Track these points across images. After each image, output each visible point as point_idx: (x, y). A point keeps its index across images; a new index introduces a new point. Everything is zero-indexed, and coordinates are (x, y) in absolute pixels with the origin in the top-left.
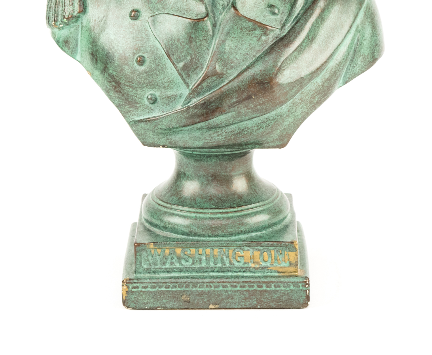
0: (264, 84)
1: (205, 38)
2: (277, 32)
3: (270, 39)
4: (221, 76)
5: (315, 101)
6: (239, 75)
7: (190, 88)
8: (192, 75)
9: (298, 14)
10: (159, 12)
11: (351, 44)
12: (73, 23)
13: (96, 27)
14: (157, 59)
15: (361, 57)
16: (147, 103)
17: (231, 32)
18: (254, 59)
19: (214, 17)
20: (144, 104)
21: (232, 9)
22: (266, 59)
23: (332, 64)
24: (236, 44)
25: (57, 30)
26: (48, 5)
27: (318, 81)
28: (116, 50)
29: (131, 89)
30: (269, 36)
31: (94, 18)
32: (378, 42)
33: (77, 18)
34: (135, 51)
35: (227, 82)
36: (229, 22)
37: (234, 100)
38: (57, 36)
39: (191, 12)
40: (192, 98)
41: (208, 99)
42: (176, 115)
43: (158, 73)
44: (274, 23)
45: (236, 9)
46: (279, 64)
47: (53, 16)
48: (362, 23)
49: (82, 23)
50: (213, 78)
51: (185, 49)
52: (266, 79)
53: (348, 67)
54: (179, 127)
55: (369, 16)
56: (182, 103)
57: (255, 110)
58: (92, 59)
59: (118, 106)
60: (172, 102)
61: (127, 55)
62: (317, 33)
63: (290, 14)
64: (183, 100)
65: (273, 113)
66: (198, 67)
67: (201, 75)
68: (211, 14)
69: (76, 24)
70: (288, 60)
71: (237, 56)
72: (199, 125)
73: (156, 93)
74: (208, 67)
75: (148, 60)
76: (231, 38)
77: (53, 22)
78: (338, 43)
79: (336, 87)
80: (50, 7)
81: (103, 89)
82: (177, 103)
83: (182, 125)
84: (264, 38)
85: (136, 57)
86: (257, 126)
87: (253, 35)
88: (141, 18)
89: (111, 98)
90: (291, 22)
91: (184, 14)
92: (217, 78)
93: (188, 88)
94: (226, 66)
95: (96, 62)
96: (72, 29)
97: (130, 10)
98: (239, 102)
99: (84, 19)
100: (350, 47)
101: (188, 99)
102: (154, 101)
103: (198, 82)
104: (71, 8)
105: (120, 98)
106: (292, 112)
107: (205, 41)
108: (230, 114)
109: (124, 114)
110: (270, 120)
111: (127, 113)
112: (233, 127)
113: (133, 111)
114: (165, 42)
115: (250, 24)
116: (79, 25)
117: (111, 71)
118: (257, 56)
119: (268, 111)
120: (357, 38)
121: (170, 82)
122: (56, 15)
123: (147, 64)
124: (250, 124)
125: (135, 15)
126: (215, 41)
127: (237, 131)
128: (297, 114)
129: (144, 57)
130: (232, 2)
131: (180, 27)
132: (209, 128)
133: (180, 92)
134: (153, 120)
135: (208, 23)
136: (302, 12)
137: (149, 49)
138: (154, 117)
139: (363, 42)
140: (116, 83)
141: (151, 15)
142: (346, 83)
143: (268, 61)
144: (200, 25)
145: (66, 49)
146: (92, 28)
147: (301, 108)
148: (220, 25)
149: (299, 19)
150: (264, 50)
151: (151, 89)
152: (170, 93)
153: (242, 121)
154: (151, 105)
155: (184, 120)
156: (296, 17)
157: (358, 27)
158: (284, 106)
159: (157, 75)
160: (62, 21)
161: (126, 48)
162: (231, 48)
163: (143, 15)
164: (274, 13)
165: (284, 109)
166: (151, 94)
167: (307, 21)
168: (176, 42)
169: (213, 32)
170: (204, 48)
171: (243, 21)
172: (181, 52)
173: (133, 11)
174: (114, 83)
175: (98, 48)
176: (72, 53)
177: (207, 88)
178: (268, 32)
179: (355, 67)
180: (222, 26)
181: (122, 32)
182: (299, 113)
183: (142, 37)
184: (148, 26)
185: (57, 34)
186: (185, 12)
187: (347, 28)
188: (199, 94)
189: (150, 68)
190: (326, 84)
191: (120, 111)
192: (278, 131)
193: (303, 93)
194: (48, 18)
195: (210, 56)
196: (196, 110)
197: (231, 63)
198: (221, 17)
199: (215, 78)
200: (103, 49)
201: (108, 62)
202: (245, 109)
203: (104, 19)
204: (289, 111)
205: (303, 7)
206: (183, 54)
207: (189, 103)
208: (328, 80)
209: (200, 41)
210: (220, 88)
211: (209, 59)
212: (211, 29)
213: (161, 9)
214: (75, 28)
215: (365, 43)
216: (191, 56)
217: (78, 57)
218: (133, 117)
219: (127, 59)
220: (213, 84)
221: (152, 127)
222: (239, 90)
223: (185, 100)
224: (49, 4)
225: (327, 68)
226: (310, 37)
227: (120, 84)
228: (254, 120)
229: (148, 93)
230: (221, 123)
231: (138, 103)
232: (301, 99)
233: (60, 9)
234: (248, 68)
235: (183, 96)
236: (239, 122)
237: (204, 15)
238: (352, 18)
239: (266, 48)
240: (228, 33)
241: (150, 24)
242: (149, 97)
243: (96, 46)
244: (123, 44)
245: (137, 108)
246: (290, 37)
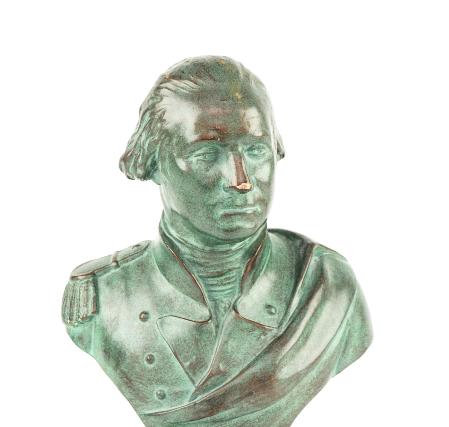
0: (264, 381)
1: (209, 339)
2: (275, 331)
3: (269, 338)
4: (224, 374)
5: (311, 393)
6: (241, 373)
7: (196, 385)
8: (198, 373)
9: (294, 313)
10: (167, 315)
11: (342, 337)
12: (87, 322)
13: (108, 327)
14: (165, 358)
15: (352, 348)
16: (156, 398)
17: (232, 333)
18: (254, 357)
19: (217, 319)
20: (153, 400)
21: (233, 312)
22: (266, 358)
23: (325, 357)
24: (237, 344)
25: (72, 327)
26: (63, 304)
27: (313, 373)
28: (127, 349)
29: (141, 385)
30: (268, 335)
31: (107, 318)
32: (367, 332)
33: (91, 318)
34: (145, 350)
35: (229, 379)
36: (231, 324)
37: (237, 397)
38: (72, 332)
39: (196, 314)
40: (198, 394)
41: (213, 396)
42: (183, 411)
43: (166, 371)
44: (272, 323)
45: (237, 312)
46: (277, 362)
47: (69, 315)
48: (353, 317)
49: (95, 322)
50: (217, 376)
51: (191, 349)
52: (265, 377)
53: (340, 358)
54: (187, 421)
55: (358, 310)
56: (189, 399)
57: (256, 405)
58: (105, 357)
59: (130, 400)
60: (179, 397)
61: (138, 354)
62: (311, 331)
63: (286, 314)
64: (190, 396)
65: (273, 407)
66: (203, 366)
67: (206, 373)
68: (214, 316)
69: (90, 323)
70: (285, 358)
71: (238, 355)
72: (205, 420)
73: (164, 390)
74: (212, 366)
75: (156, 359)
76: (232, 339)
77: (69, 321)
78: (330, 338)
79: (330, 377)
80: (66, 306)
81: (115, 384)
82: (184, 398)
83: (189, 419)
84: (263, 337)
85: (146, 356)
86: (258, 419)
87: (253, 335)
88: (149, 320)
89: (122, 392)
90: (287, 321)
91: (190, 316)
92: (221, 376)
93: (194, 386)
94: (229, 365)
95: (109, 359)
96: (86, 328)
97: (140, 312)
98: (241, 398)
99: (97, 319)
100: (341, 341)
101: (195, 396)
102: (163, 396)
103: (203, 380)
104: (85, 309)
105: (131, 393)
106: (290, 404)
107: (208, 342)
108: (233, 409)
109: (135, 407)
110: (270, 413)
111: (138, 406)
112: (236, 420)
113: (143, 405)
114: (173, 343)
115: (250, 325)
116: (92, 324)
117: (123, 368)
118: (257, 354)
119: (269, 405)
120: (347, 331)
121: (177, 379)
122: (71, 314)
123: (156, 362)
124: (252, 417)
125: (144, 316)
126: (219, 341)
127: (240, 424)
128: (294, 405)
129: (153, 356)
130: (233, 305)
131: (186, 329)
132: (214, 422)
133: (187, 389)
134: (162, 414)
135: (212, 325)
136: (297, 311)
137: (157, 349)
138: (163, 412)
139: (354, 334)
140: (127, 379)
141: (159, 317)
142: (339, 372)
143: (267, 360)
144: (205, 327)
145: (80, 345)
146: (105, 327)
147: (298, 400)
148: (223, 327)
149: (294, 319)
150: (263, 349)
151: (160, 386)
152: (177, 389)
153: (244, 415)
154: (160, 400)
155: (191, 416)
156: (291, 317)
157: (348, 321)
158: (282, 400)
159: (165, 372)
160: (77, 320)
161: (137, 348)
162: (233, 348)
163: (152, 316)
164: (271, 313)
165: (283, 402)
166: (160, 391)
167: (301, 320)
168: (183, 343)
169: (217, 333)
170: (208, 348)
171: (244, 323)
172: (188, 352)
173: (143, 313)
174: (125, 380)
175: (111, 346)
176: (86, 349)
177: (212, 386)
178: (266, 332)
179: (346, 357)
180: (224, 328)
181: (132, 332)
182: (296, 405)
183: (152, 338)
184: (157, 327)
185: (71, 331)
186: (191, 315)
187: (338, 323)
188: (204, 391)
189: (158, 366)
190: (321, 376)
191: (132, 405)
192: (278, 422)
193: (300, 386)
194: (64, 316)
195: (214, 355)
196: (202, 407)
197: (234, 362)
198: (223, 319)
199: (218, 376)
200: (115, 348)
201: (120, 359)
202: (247, 404)
203: (116, 319)
204: (287, 404)
205: (298, 306)
206: (189, 354)
207: (195, 399)
208: (322, 372)
209: (205, 341)
210: (224, 386)
211: (213, 358)
212: (214, 330)
213: (168, 311)
214: (88, 326)
215: (355, 335)
216: (196, 356)
217: (92, 352)
218: (143, 411)
219: (137, 357)
220: (218, 382)
221: (161, 420)
222: (241, 387)
223: (192, 396)
224: (65, 303)
225: (321, 361)
226: (305, 334)
227: (131, 380)
228: (255, 413)
229: (158, 388)
230: (225, 417)
231: (148, 399)
232: (298, 392)
233: (75, 308)
234: (249, 367)
235: (189, 393)
236: (242, 416)
237: (208, 318)
238: (343, 314)
239: (265, 347)
240: (230, 334)
241: (158, 326)
242: (159, 393)
243: (109, 344)
244: (134, 344)
245: (147, 402)
246: (287, 336)
